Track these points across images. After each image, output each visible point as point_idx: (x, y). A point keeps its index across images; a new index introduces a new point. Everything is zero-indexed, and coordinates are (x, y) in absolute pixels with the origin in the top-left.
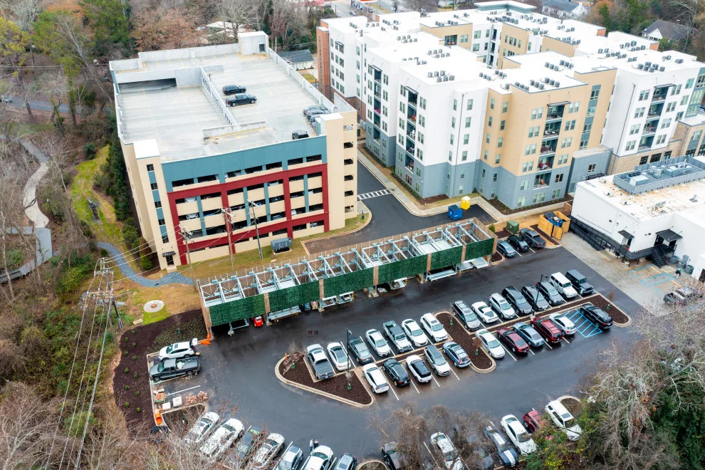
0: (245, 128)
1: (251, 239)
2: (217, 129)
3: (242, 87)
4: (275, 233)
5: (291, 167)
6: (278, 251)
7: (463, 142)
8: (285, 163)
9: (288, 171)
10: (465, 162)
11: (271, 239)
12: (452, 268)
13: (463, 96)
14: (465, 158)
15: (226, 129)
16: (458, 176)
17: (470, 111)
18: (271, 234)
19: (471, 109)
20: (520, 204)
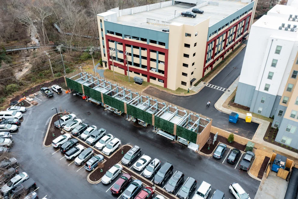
0: (163, 23)
1: (133, 72)
2: (152, 19)
4: (143, 75)
5: (151, 44)
6: (136, 83)
7: (267, 76)
8: (148, 40)
9: (149, 45)
10: (266, 92)
11: (140, 77)
13: (273, 40)
14: (267, 89)
15: (156, 21)
16: (259, 100)
17: (277, 55)
18: (141, 74)
19: (279, 53)
20: (284, 141)
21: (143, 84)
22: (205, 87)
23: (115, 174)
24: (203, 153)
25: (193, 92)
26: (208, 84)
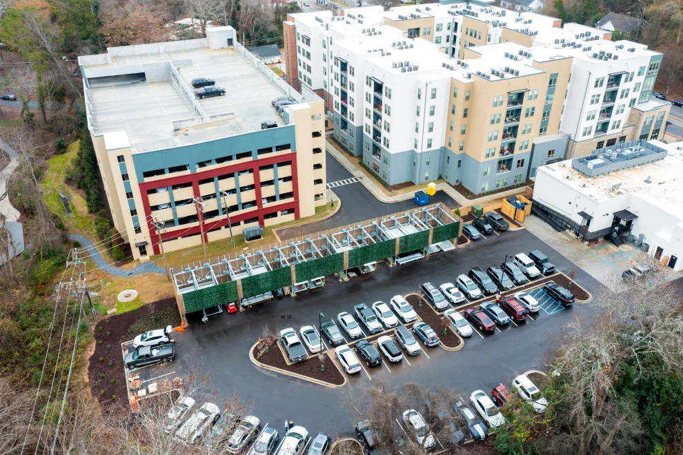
0: (214, 120)
1: (223, 228)
2: (187, 120)
3: (210, 80)
4: (246, 222)
5: (261, 157)
6: (250, 239)
7: (428, 129)
9: (258, 160)
10: (430, 149)
11: (242, 228)
12: (420, 251)
13: (427, 85)
14: (429, 146)
15: (195, 120)
16: (424, 164)
17: (434, 100)
18: (242, 223)
19: (435, 97)
20: (484, 189)
21: (262, 238)
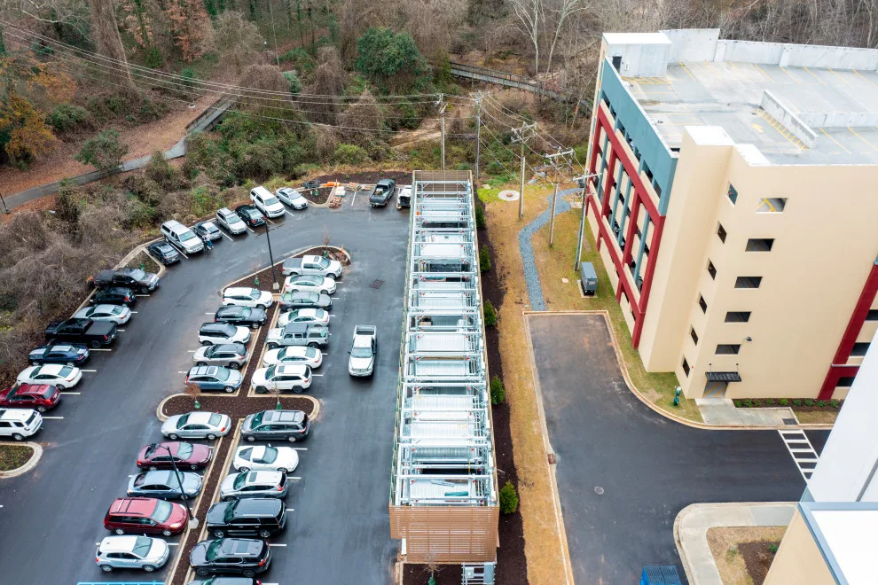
21: (595, 297)
22: (775, 433)
23: (192, 431)
24: (402, 575)
25: (697, 416)
26: (801, 432)
